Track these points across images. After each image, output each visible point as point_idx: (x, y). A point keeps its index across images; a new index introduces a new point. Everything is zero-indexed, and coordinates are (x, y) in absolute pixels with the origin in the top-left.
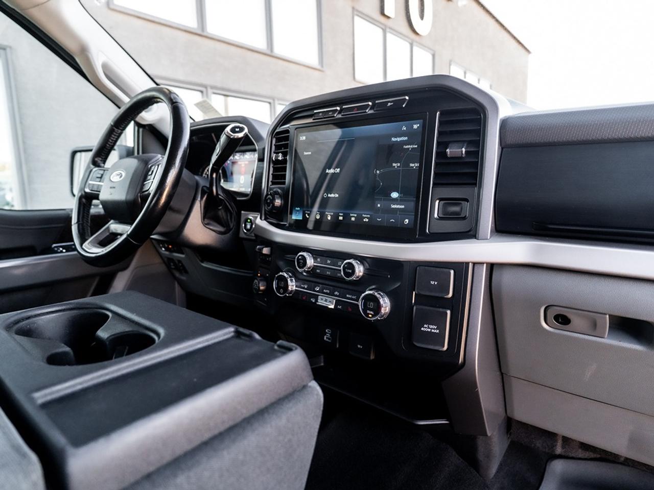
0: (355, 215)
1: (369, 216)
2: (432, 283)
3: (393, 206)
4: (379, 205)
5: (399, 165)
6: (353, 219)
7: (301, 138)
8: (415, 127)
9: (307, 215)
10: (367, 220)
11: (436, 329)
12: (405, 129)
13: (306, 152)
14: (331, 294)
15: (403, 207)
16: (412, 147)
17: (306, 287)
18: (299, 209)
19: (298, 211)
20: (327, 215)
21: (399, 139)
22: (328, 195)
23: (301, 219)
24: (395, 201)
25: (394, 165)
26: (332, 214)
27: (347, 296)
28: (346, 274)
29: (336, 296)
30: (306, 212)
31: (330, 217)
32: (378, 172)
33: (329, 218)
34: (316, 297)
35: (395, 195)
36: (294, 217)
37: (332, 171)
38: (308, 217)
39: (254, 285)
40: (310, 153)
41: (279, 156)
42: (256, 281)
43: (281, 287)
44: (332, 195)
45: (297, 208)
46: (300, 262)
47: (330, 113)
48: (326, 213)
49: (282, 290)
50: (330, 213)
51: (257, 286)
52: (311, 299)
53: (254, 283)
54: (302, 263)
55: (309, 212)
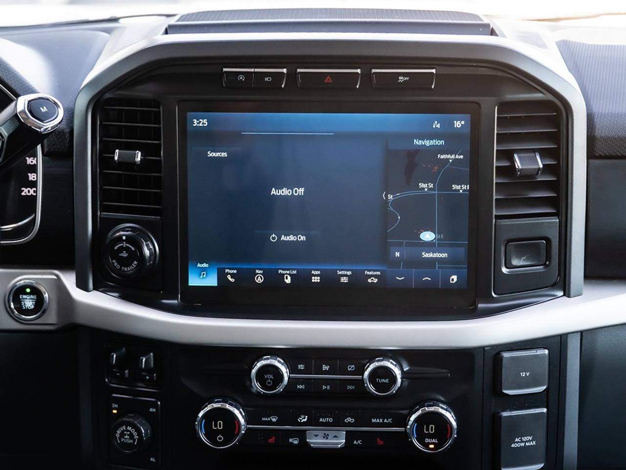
0: (349, 273)
1: (378, 273)
2: (523, 374)
3: (426, 255)
4: (397, 254)
5: (431, 186)
6: (344, 280)
7: (195, 121)
8: (458, 124)
9: (229, 277)
10: (376, 281)
11: (532, 441)
12: (438, 126)
13: (213, 151)
14: (338, 423)
15: (445, 255)
16: (453, 157)
17: (274, 420)
18: (205, 265)
19: (204, 269)
20: (283, 275)
21: (428, 143)
22: (279, 238)
23: (216, 285)
24: (429, 245)
25: (422, 185)
26: (295, 272)
27: (374, 421)
28: (379, 387)
29: (349, 425)
30: (227, 271)
31: (289, 277)
32: (390, 197)
33: (288, 281)
34: (302, 435)
35: (427, 236)
36: (194, 281)
37: (285, 192)
38: (232, 280)
39: (118, 436)
40: (224, 154)
41: (134, 156)
42: (126, 427)
43: (218, 432)
44: (291, 238)
45: (201, 263)
46: (267, 379)
47: (266, 79)
48: (280, 271)
49: (220, 436)
50: (288, 272)
51: (130, 439)
52: (291, 440)
53: (119, 432)
54: (271, 379)
55: (235, 271)
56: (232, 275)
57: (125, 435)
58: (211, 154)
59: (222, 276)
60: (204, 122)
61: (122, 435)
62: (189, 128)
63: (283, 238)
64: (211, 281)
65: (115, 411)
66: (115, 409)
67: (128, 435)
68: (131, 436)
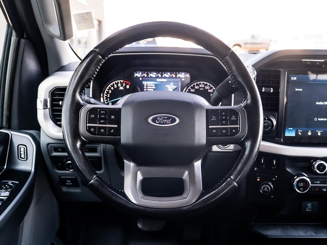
7: (292, 78)
13: (297, 88)
17: (318, 183)
18: (291, 129)
19: (291, 130)
20: (318, 132)
22: (318, 119)
26: (322, 131)
30: (299, 131)
31: (320, 133)
33: (319, 134)
36: (287, 134)
37: (321, 103)
38: (300, 134)
39: (262, 188)
40: (301, 90)
41: (271, 90)
42: (266, 185)
43: (301, 187)
44: (322, 119)
45: (290, 128)
46: (321, 168)
47: (317, 64)
48: (317, 131)
49: (302, 188)
50: (319, 131)
51: (267, 189)
52: (323, 190)
53: (262, 187)
54: (322, 168)
55: (301, 131)
56: (301, 132)
57: (265, 188)
58: (297, 90)
59: (297, 133)
60: (295, 78)
61: (264, 188)
62: (290, 80)
63: (319, 119)
64: (293, 134)
65: (258, 180)
66: (259, 179)
67: (266, 188)
68: (268, 188)
